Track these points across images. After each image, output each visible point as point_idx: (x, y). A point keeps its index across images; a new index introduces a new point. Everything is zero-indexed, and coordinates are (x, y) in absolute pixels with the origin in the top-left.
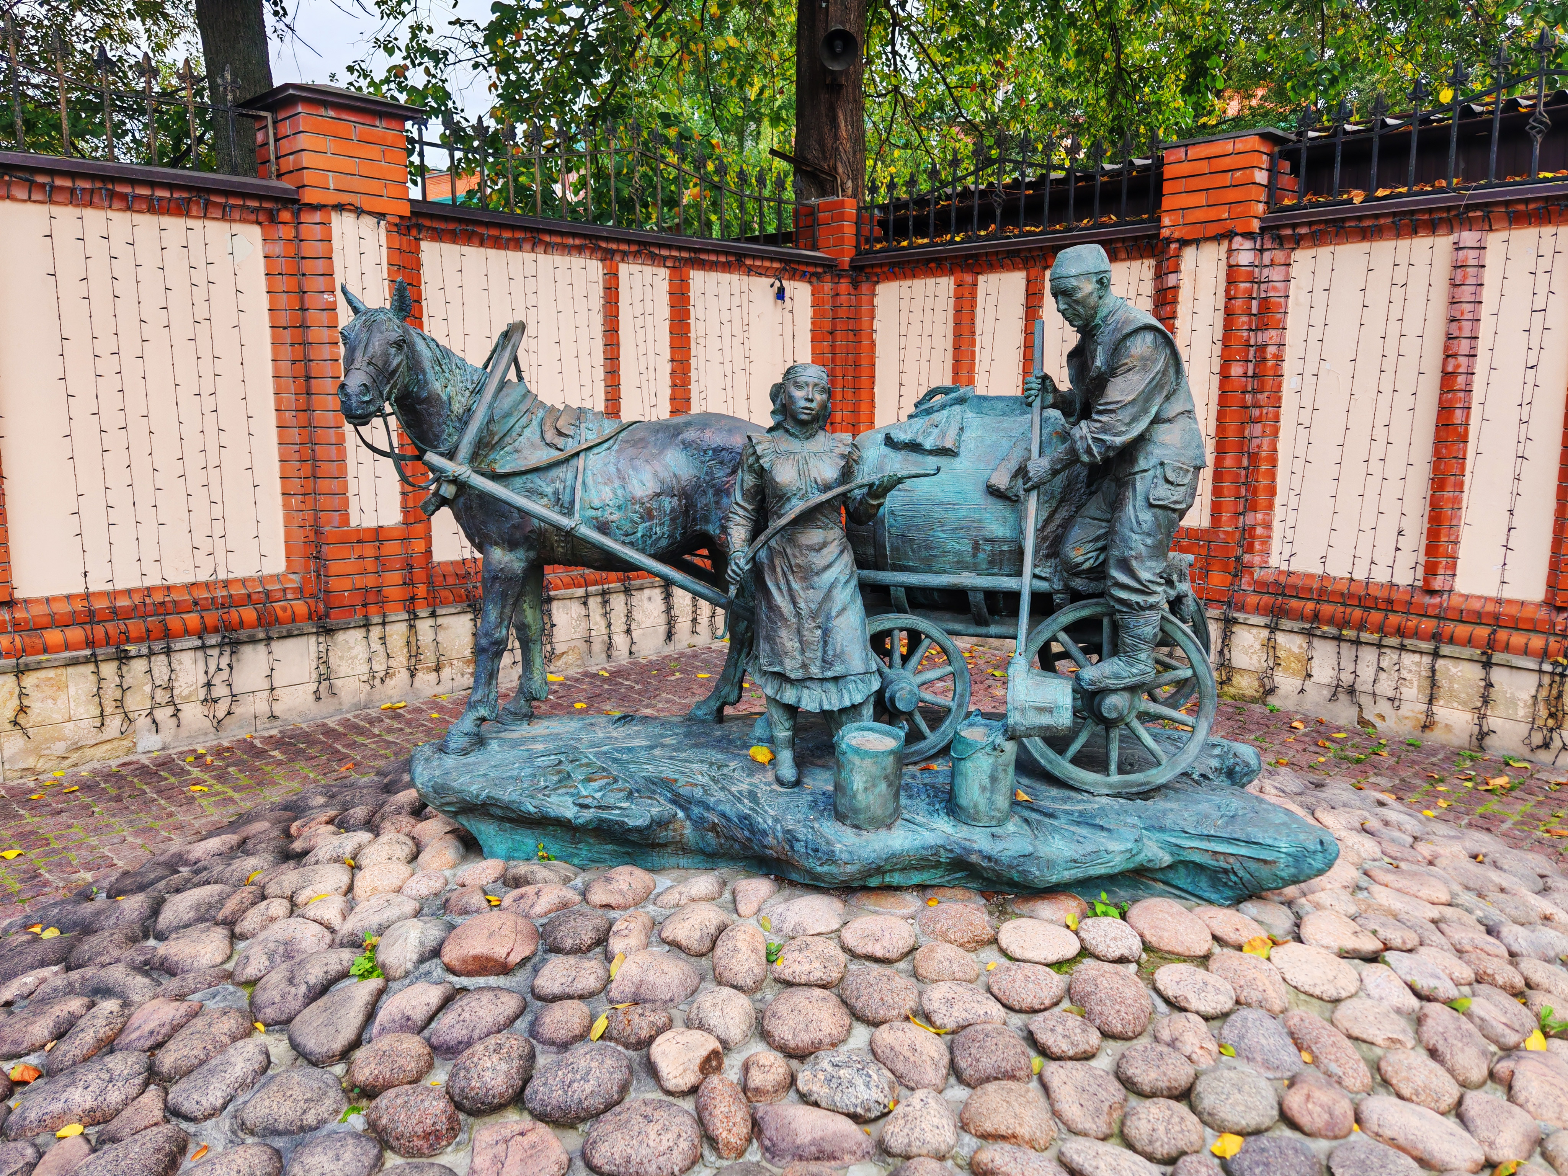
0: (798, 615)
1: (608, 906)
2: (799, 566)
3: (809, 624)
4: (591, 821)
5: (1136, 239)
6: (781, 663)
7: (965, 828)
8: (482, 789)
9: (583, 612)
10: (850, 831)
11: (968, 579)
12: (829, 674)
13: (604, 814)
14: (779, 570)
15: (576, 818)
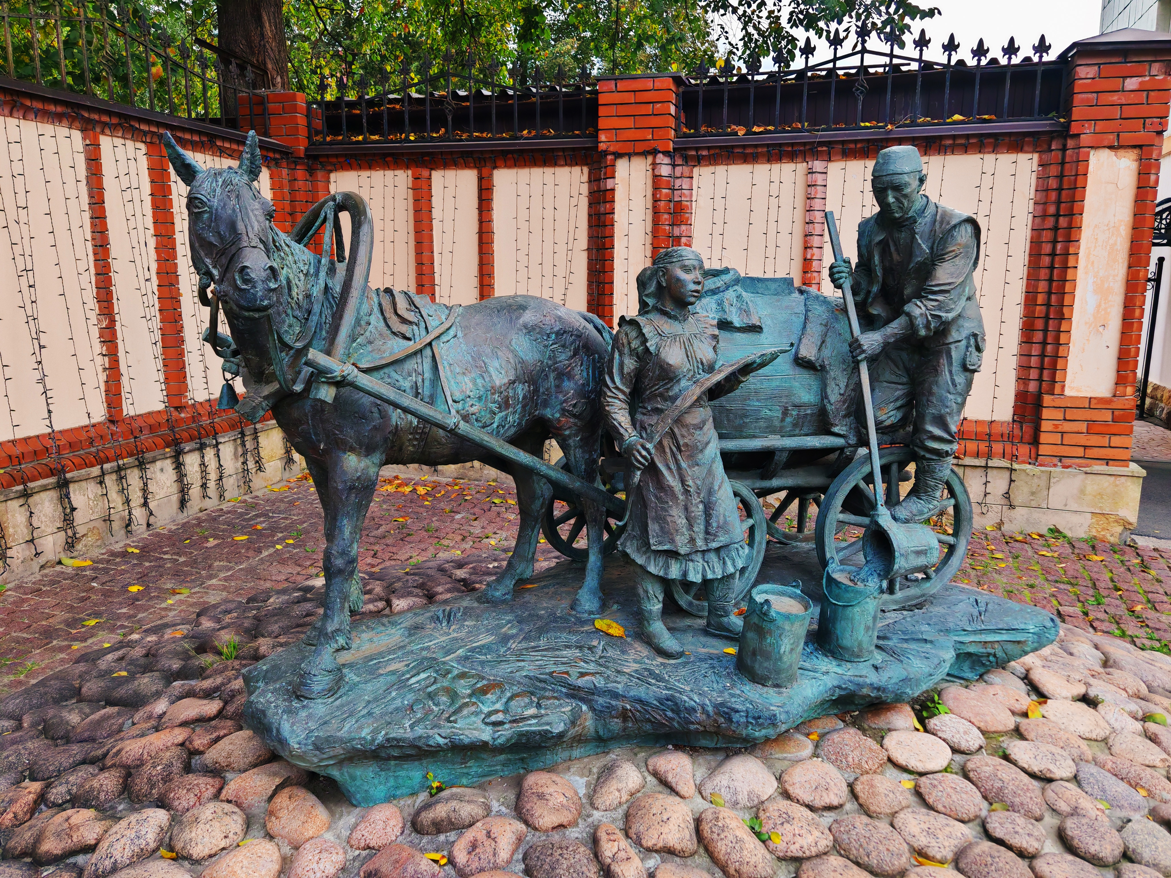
0: (687, 492)
1: (561, 826)
2: (686, 445)
3: (695, 500)
4: (511, 738)
5: (573, 149)
6: (672, 541)
7: (849, 665)
8: (375, 731)
9: (99, 491)
10: (771, 691)
11: (774, 441)
12: (714, 545)
13: (523, 727)
14: (668, 450)
15: (494, 739)
